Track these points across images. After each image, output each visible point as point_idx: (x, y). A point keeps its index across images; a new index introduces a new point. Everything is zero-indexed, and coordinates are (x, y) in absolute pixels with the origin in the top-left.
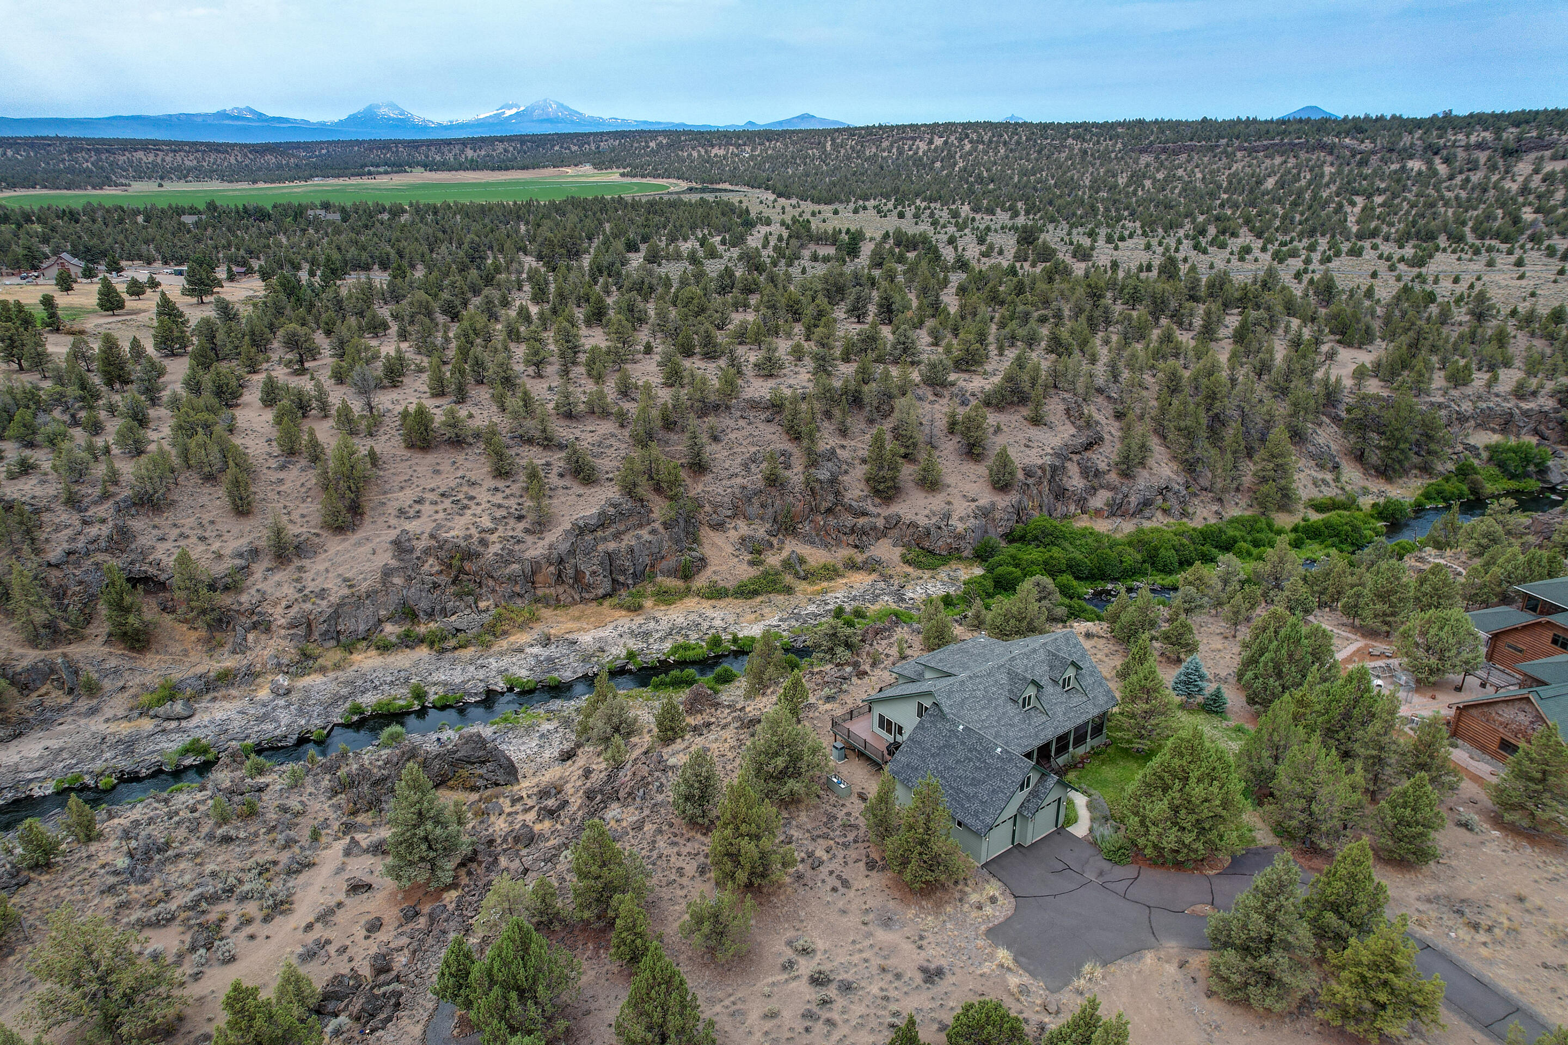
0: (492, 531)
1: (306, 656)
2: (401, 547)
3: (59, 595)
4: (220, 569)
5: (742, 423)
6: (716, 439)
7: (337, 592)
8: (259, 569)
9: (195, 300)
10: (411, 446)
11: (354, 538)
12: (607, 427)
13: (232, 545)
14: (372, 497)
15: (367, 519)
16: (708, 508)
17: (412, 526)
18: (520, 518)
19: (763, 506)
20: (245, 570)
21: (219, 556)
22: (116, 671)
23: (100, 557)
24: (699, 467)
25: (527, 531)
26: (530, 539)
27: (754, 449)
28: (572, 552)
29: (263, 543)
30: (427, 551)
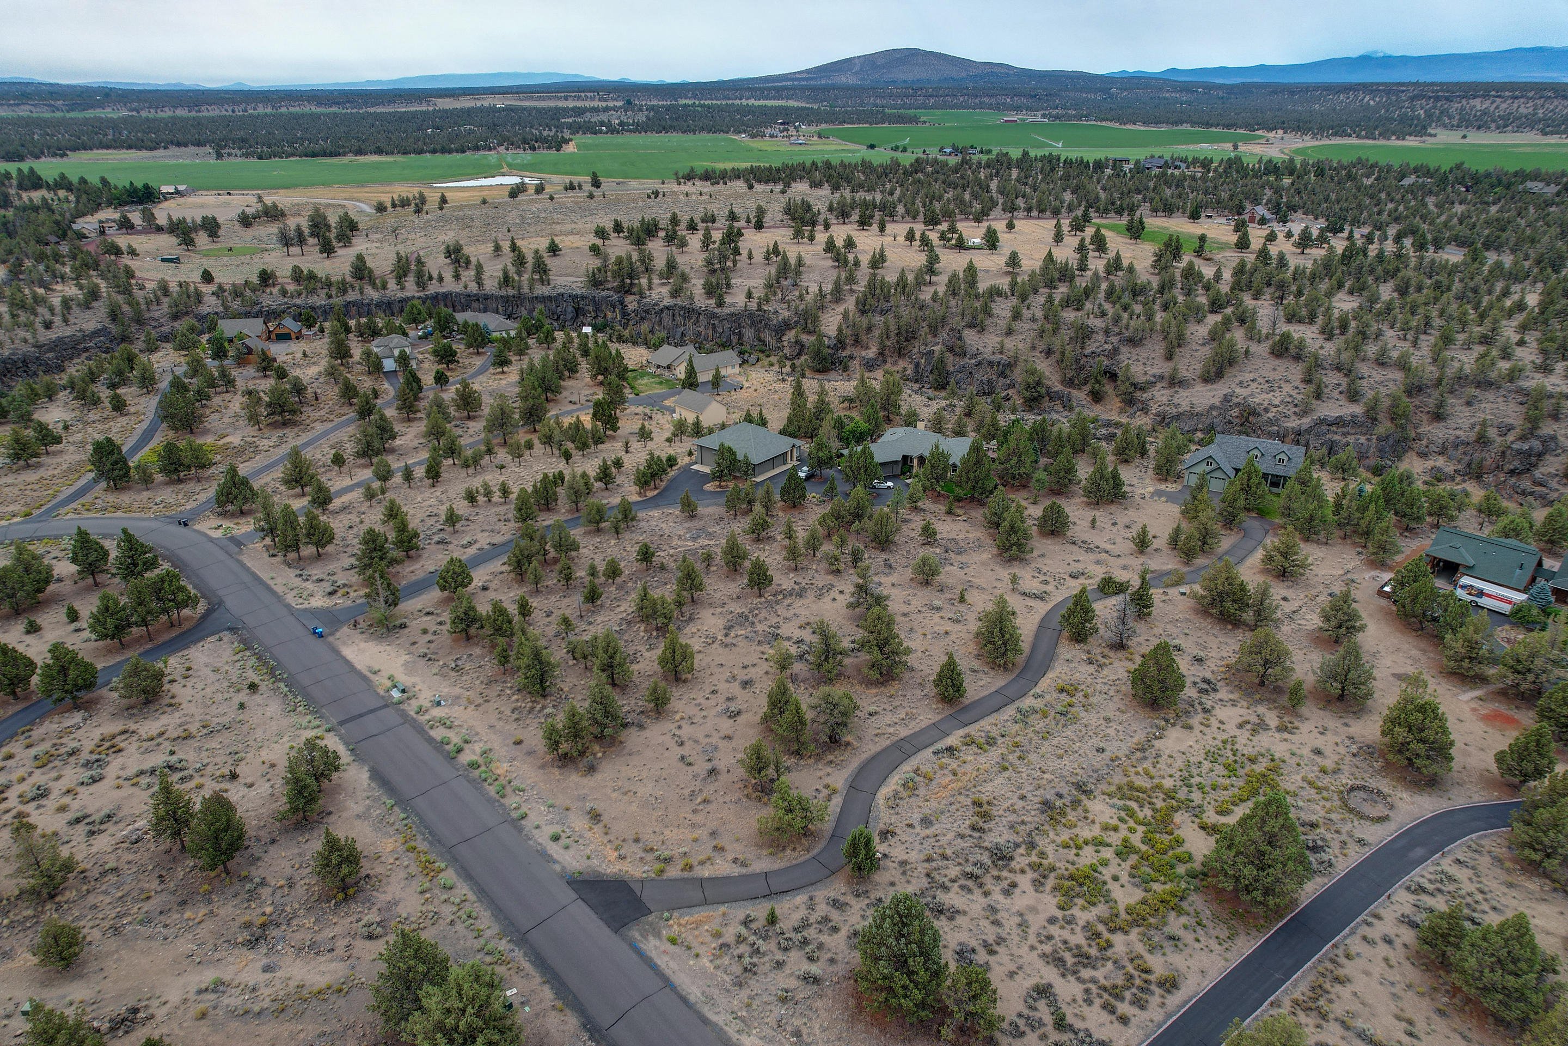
0: (1276, 406)
1: (1154, 430)
2: (1226, 399)
3: (1081, 369)
4: (1142, 379)
5: (1500, 400)
6: (1469, 404)
7: (1185, 406)
8: (1159, 385)
9: (1299, 251)
10: (1272, 353)
11: (1209, 387)
12: (1398, 375)
13: (1156, 371)
14: (1230, 372)
15: (1223, 381)
16: (1424, 442)
17: (1238, 390)
18: (1296, 406)
19: (1465, 453)
20: (1152, 384)
21: (1146, 373)
22: (1083, 407)
23: (1103, 358)
24: (1438, 416)
25: (1295, 413)
26: (1293, 417)
27: (1488, 417)
28: (1308, 432)
29: (1166, 375)
30: (1238, 405)
